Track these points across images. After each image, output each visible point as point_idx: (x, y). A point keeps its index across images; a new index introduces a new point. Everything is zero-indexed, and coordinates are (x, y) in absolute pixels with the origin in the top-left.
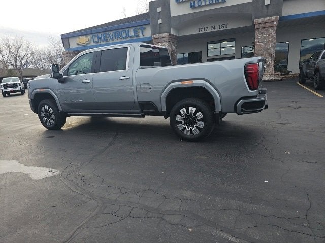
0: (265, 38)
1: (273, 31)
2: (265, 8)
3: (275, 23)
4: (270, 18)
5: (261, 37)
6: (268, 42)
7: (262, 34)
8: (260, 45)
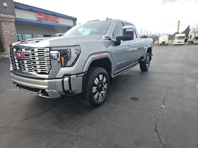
0: (9, 28)
1: (13, 25)
2: (4, 8)
3: (13, 20)
4: (10, 16)
5: (6, 27)
6: (11, 32)
7: (6, 25)
8: (6, 32)
